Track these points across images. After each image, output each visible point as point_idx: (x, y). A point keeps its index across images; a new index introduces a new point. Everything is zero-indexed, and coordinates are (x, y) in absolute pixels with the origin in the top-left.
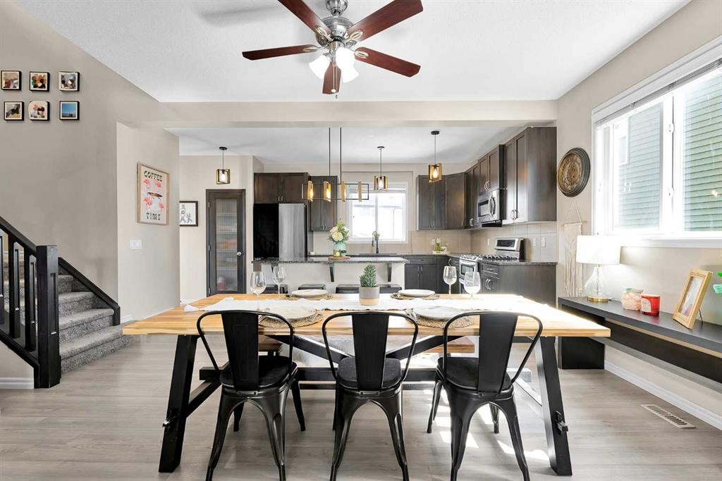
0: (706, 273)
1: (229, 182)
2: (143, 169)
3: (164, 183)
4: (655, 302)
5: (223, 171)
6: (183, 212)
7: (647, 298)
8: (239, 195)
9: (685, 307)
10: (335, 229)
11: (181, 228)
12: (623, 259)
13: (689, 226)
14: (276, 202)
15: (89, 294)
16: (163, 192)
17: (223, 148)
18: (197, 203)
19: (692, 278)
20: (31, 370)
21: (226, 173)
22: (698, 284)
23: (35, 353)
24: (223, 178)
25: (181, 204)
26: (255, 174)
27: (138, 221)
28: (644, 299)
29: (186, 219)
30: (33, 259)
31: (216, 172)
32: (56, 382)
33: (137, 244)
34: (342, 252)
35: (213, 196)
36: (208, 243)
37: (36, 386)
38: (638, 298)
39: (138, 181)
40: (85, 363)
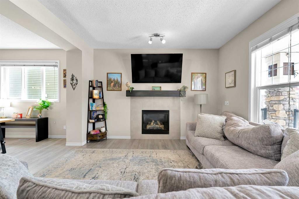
0: (32, 107)
4: (21, 115)
7: (19, 114)
9: (28, 115)
12: (11, 106)
13: (28, 97)
19: (29, 109)
22: (31, 109)
28: (18, 115)
38: (16, 115)
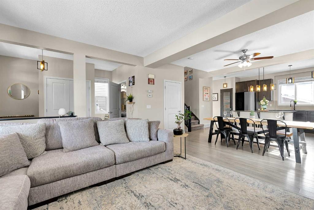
1: (227, 87)
2: (204, 88)
3: (209, 90)
5: (225, 84)
6: (214, 97)
8: (231, 90)
10: (262, 101)
11: (213, 101)
14: (243, 91)
15: (194, 117)
16: (208, 92)
17: (225, 77)
18: (217, 94)
20: (188, 128)
21: (226, 84)
23: (188, 126)
24: (225, 86)
25: (213, 94)
26: (236, 83)
27: (203, 100)
29: (215, 99)
30: (188, 108)
31: (223, 85)
32: (191, 131)
33: (203, 106)
34: (264, 108)
35: (222, 91)
36: (221, 106)
37: (188, 131)
39: (203, 91)
40: (194, 130)
